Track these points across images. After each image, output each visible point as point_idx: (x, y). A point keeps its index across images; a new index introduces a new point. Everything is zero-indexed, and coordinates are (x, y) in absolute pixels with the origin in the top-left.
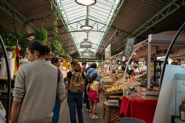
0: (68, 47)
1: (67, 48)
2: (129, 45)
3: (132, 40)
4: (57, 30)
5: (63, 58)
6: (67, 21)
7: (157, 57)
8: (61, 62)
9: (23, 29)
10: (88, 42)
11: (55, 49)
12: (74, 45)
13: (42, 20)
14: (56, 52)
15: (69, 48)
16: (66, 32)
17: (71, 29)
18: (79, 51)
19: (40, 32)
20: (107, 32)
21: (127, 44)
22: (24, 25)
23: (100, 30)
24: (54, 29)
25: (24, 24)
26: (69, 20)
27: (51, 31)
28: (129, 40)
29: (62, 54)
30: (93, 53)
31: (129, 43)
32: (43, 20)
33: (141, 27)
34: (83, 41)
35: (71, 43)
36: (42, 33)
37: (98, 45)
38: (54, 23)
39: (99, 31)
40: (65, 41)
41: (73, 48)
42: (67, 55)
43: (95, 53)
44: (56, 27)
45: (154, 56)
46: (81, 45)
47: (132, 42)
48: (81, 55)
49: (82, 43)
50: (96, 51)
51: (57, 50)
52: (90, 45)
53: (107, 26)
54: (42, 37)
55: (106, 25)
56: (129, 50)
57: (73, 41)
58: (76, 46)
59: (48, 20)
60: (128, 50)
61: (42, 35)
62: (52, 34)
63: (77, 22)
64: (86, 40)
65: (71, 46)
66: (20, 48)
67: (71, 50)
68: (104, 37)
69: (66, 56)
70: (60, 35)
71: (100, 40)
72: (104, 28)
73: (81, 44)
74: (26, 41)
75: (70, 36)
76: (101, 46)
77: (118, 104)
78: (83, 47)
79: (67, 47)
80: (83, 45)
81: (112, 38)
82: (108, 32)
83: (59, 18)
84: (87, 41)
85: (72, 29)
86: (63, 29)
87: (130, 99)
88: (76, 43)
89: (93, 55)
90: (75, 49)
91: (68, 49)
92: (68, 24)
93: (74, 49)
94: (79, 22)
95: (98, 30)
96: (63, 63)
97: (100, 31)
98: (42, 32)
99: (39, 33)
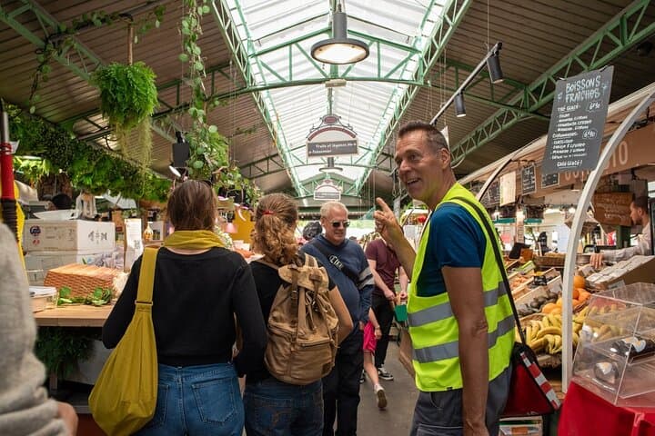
0: (254, 163)
1: (250, 165)
2: (573, 114)
3: (591, 82)
4: (197, 59)
5: (236, 202)
6: (245, 43)
7: (646, 182)
8: (230, 221)
9: (40, 68)
10: (343, 130)
11: (193, 150)
12: (277, 155)
13: (128, 20)
14: (198, 164)
15: (258, 165)
16: (245, 91)
17: (261, 72)
18: (297, 180)
19: (117, 75)
20: (421, 82)
21: (562, 109)
22: (43, 50)
23: (389, 75)
24: (186, 51)
25: (42, 44)
26: (254, 35)
27: (178, 91)
28: (570, 87)
29: (231, 183)
30: (347, 183)
31: (575, 104)
32: (132, 20)
33: (585, 43)
34: (318, 123)
35: (264, 146)
36: (127, 79)
37: (369, 150)
38: (185, 24)
39: (386, 80)
40: (241, 133)
41: (273, 167)
42: (251, 190)
43: (357, 184)
44: (193, 44)
45: (634, 177)
46: (313, 141)
47: (594, 93)
48: (302, 192)
49: (316, 134)
50: (362, 175)
51: (201, 157)
52: (352, 142)
53: (422, 55)
54: (131, 99)
55: (414, 50)
56: (576, 140)
57: (270, 137)
58: (285, 156)
59: (158, 23)
60: (572, 138)
61: (130, 89)
62: (182, 103)
63: (289, 44)
64: (330, 120)
65: (267, 159)
66: (44, 166)
67: (265, 174)
68: (404, 108)
69: (248, 192)
70: (217, 103)
71: (383, 128)
72: (400, 69)
73: (312, 137)
74: (73, 137)
75: (262, 111)
76: (383, 154)
77: (537, 426)
78: (320, 149)
79: (250, 162)
80: (320, 144)
81: (459, 98)
82: (426, 83)
83: (206, 9)
84: (337, 125)
85: (265, 71)
86: (229, 78)
87: (640, 417)
88: (284, 147)
89: (350, 194)
90: (282, 169)
91: (256, 172)
92: (251, 53)
93: (279, 168)
94: (299, 43)
95: (383, 74)
96: (235, 226)
97: (390, 77)
98: (130, 75)
99: (115, 82)
